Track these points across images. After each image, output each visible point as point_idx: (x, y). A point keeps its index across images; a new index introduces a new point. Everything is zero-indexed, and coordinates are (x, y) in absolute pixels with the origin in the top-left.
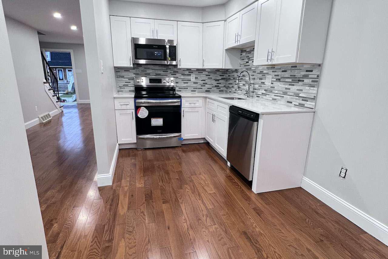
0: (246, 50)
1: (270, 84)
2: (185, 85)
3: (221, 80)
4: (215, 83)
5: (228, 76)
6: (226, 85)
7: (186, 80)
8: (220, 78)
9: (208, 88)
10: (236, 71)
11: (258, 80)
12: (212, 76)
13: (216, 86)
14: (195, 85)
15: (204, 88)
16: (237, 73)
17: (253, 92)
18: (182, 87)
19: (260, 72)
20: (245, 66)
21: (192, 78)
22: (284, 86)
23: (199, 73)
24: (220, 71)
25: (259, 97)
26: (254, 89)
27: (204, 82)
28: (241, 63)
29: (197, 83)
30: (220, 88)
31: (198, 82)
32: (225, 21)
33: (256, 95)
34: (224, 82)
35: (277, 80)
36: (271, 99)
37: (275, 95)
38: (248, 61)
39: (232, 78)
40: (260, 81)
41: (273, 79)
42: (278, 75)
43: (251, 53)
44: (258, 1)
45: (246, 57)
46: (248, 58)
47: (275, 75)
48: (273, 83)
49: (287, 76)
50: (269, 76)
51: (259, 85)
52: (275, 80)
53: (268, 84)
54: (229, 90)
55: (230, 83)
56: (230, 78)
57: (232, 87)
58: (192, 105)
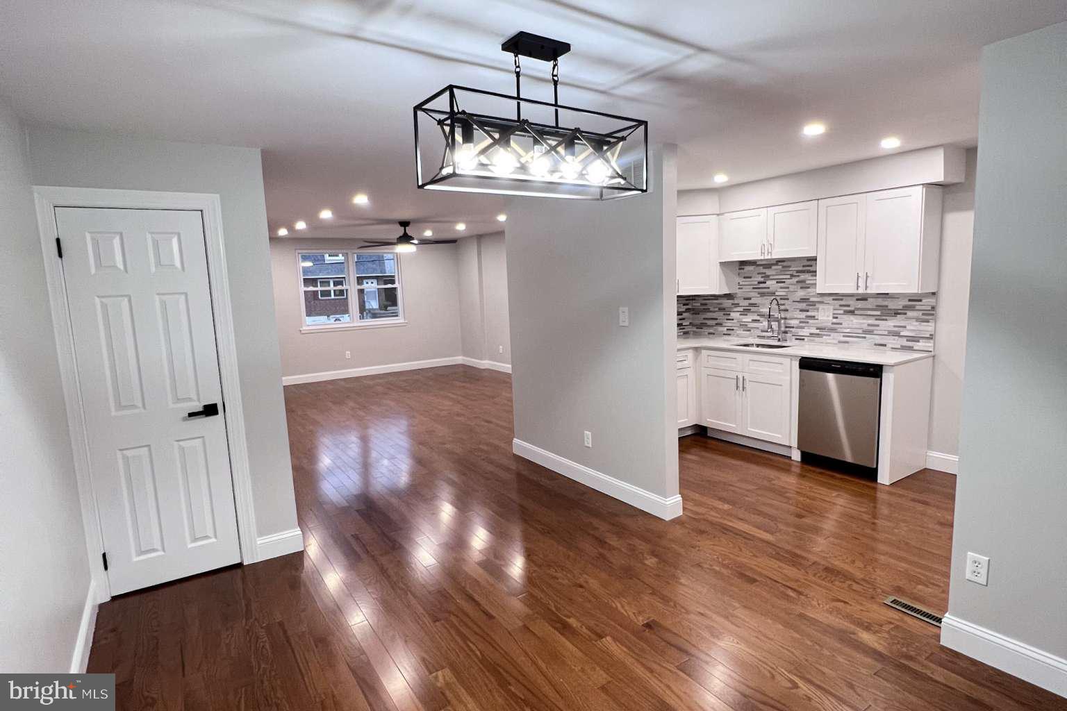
1: (831, 318)
3: (684, 312)
5: (699, 304)
6: (694, 321)
8: (683, 308)
10: (729, 296)
11: (798, 312)
16: (734, 300)
17: (786, 332)
19: (801, 299)
20: (754, 288)
22: (865, 321)
25: (803, 339)
26: (786, 327)
28: (741, 284)
30: (684, 328)
32: (718, 215)
33: (794, 337)
34: (691, 316)
35: (847, 312)
36: (836, 342)
37: (844, 336)
38: (762, 280)
39: (717, 309)
40: (803, 315)
41: (836, 312)
42: (849, 306)
43: (771, 268)
44: (818, 200)
45: (758, 274)
46: (763, 275)
47: (841, 306)
48: (837, 318)
49: (870, 307)
50: (826, 307)
51: (802, 320)
52: (842, 312)
53: (825, 318)
54: (705, 331)
55: (710, 317)
56: (709, 309)
57: (716, 324)
58: (679, 365)
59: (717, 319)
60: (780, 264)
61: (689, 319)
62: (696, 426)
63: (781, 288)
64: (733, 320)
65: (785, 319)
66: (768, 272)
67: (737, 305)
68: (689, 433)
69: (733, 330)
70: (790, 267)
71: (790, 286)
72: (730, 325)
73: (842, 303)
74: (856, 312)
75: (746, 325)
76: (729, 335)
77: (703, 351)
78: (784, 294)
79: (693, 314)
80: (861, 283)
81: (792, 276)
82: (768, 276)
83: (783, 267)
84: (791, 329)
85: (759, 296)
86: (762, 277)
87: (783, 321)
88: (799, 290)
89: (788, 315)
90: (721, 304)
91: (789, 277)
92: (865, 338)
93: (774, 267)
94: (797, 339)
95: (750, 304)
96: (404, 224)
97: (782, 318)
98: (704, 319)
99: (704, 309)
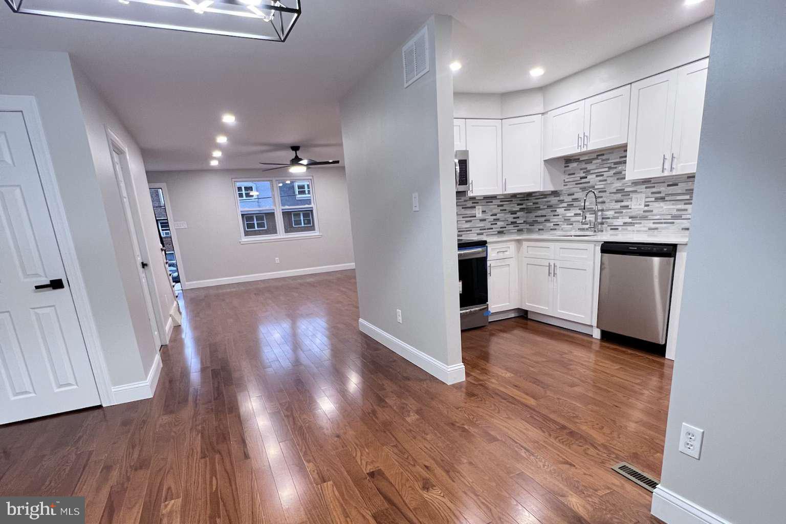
0: (579, 159)
1: (642, 206)
2: (468, 225)
3: (518, 211)
4: (510, 218)
5: (532, 204)
6: (527, 220)
7: (467, 217)
8: (517, 208)
9: (501, 228)
10: (555, 193)
11: (614, 203)
12: (507, 207)
13: (512, 223)
14: (482, 224)
15: (496, 228)
16: (559, 196)
17: (602, 223)
18: (464, 230)
19: (617, 190)
20: (576, 184)
21: (478, 212)
22: (674, 207)
23: (487, 202)
24: (518, 196)
25: (617, 229)
26: (603, 218)
27: (494, 217)
28: (566, 181)
29: (485, 220)
30: (518, 226)
31: (486, 218)
32: (543, 114)
33: (609, 228)
34: (525, 215)
35: (657, 199)
36: (646, 229)
37: (654, 223)
38: (584, 175)
39: (546, 207)
40: (618, 205)
41: (647, 200)
42: (660, 193)
43: (592, 162)
44: (631, 84)
45: (581, 169)
46: (585, 170)
47: (653, 193)
48: (648, 206)
49: (680, 191)
50: (638, 196)
51: (617, 211)
52: (653, 199)
53: (638, 207)
54: (537, 227)
55: (540, 215)
56: (539, 207)
57: (545, 220)
58: (501, 255)
59: (545, 216)
60: (599, 158)
61: (523, 217)
62: (519, 310)
63: (600, 181)
64: (558, 215)
65: (602, 210)
66: (589, 167)
67: (562, 201)
69: (558, 225)
70: (608, 159)
71: (608, 179)
72: (555, 220)
73: (654, 190)
74: (667, 198)
75: (569, 219)
76: (555, 229)
77: (524, 243)
78: (602, 186)
79: (527, 213)
80: (667, 166)
81: (610, 168)
82: (589, 171)
83: (603, 160)
84: (607, 220)
85: (581, 190)
86: (584, 172)
87: (600, 213)
88: (616, 181)
89: (604, 207)
90: (550, 201)
91: (607, 169)
92: (673, 223)
93: (594, 162)
94: (612, 229)
95: (573, 199)
96: (295, 148)
97: (599, 210)
98: (536, 216)
99: (535, 207)
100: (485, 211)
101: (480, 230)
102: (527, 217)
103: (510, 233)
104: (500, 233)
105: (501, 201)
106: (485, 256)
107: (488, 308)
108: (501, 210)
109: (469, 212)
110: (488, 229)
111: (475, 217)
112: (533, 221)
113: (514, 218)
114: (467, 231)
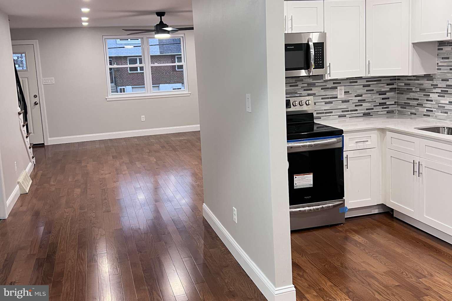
2: (328, 107)
3: (389, 92)
4: (378, 99)
5: (403, 84)
6: (399, 101)
7: (328, 98)
8: (387, 88)
9: (367, 109)
10: (428, 77)
12: (375, 87)
13: (381, 104)
14: (344, 106)
15: (362, 110)
16: (433, 80)
18: (323, 111)
21: (340, 93)
23: (350, 83)
27: (360, 98)
28: (440, 65)
29: (348, 101)
30: (388, 108)
31: (350, 99)
34: (396, 96)
39: (418, 90)
54: (408, 110)
55: (412, 97)
56: (412, 89)
57: (417, 104)
58: (361, 145)
59: (418, 99)
61: (393, 98)
62: (383, 206)
64: (432, 101)
67: (436, 86)
68: (376, 211)
69: (432, 111)
72: (428, 105)
75: (444, 107)
76: (429, 115)
77: (388, 133)
79: (398, 93)
90: (422, 84)
95: (447, 86)
98: (408, 99)
99: (407, 89)
100: (349, 92)
101: (342, 111)
102: (398, 98)
103: (377, 114)
104: (365, 115)
105: (367, 81)
106: (341, 146)
107: (343, 204)
108: (367, 91)
109: (330, 93)
110: (351, 111)
111: (337, 98)
112: (405, 103)
113: (383, 99)
114: (326, 113)
